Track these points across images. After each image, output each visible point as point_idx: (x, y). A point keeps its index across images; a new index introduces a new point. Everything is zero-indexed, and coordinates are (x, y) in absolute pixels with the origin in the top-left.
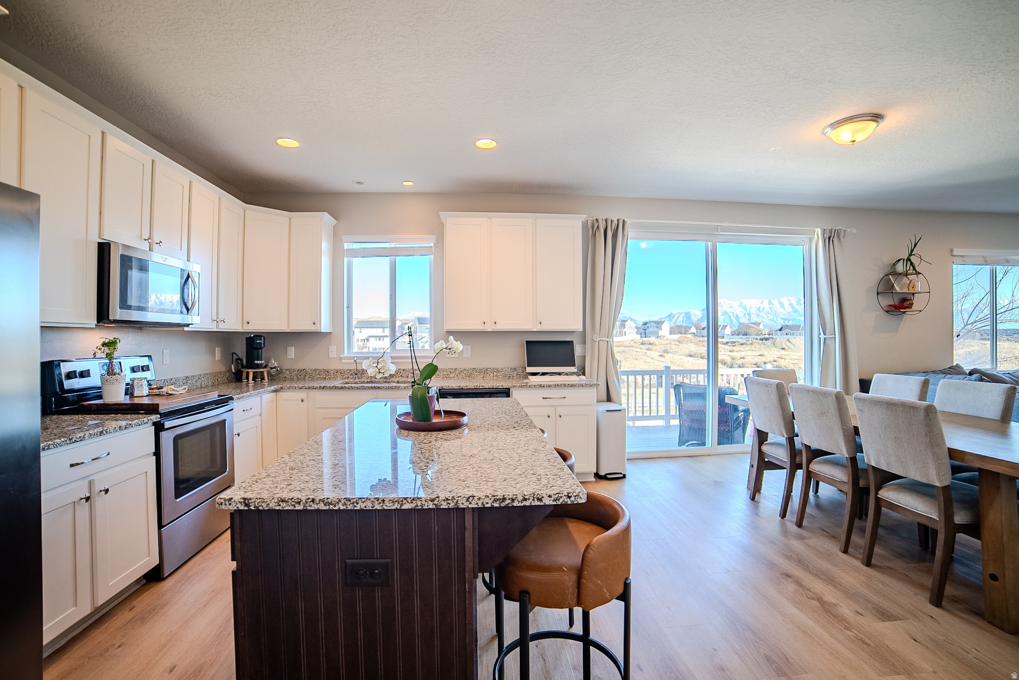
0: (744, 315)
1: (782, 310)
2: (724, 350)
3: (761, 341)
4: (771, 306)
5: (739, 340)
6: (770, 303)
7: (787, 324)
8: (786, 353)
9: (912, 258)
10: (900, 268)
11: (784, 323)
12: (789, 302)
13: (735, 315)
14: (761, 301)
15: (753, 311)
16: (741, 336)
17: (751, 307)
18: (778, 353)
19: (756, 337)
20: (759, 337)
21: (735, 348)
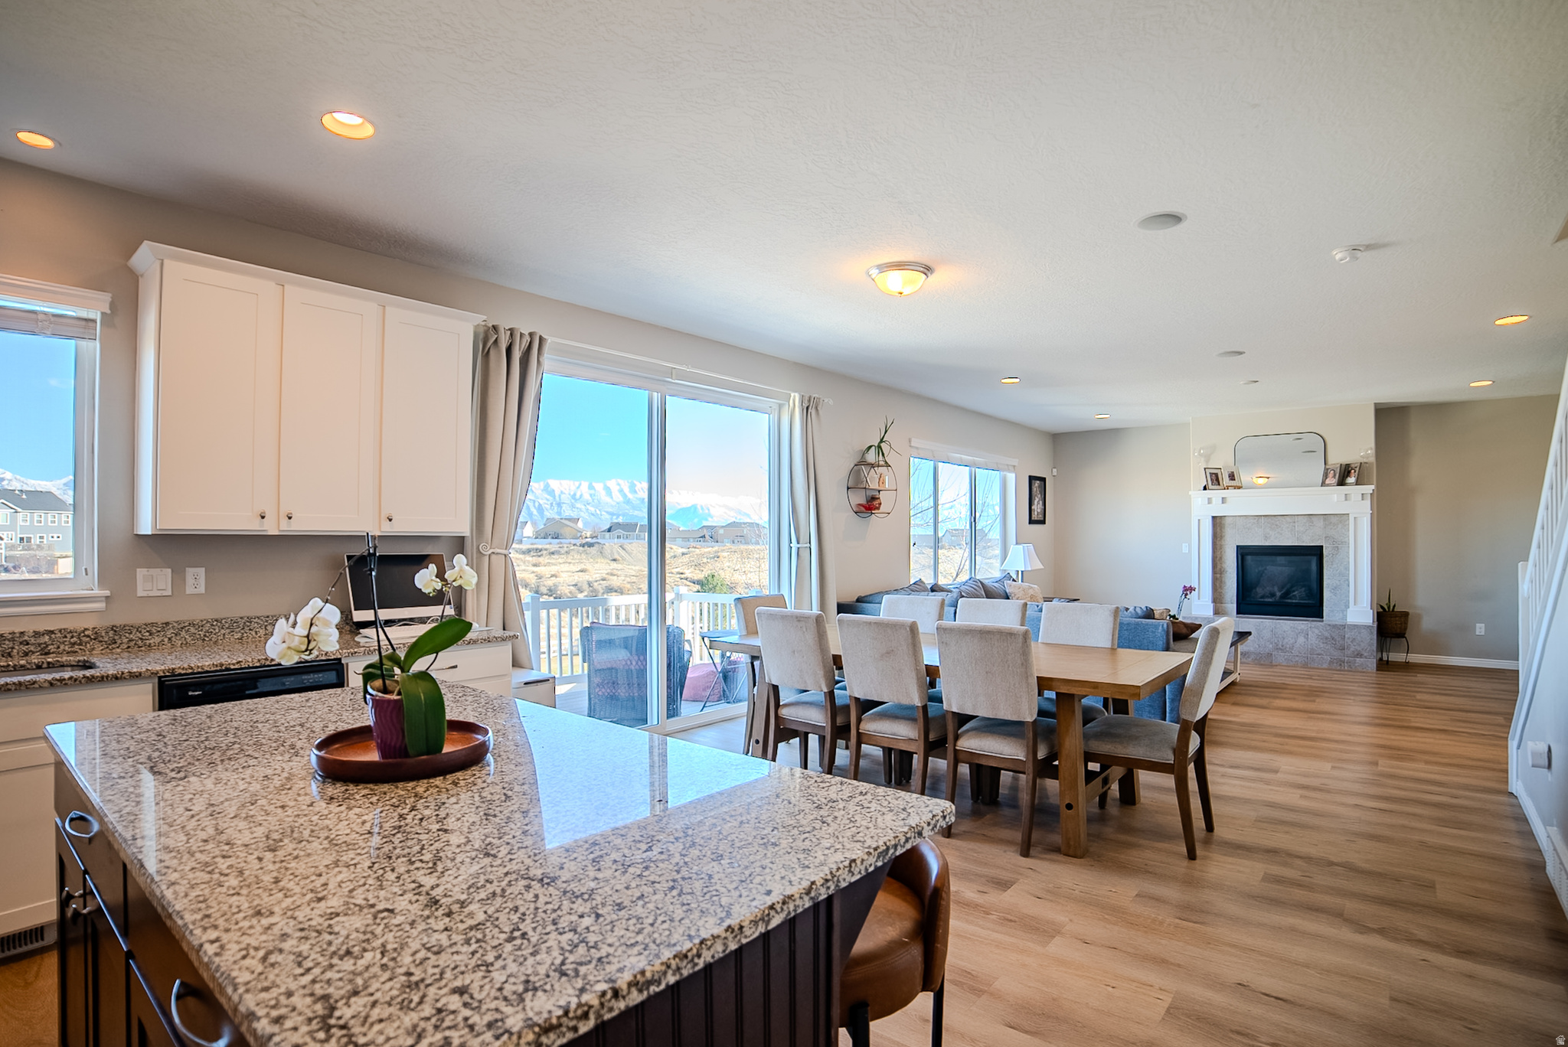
0: (552, 504)
1: (608, 500)
2: (524, 563)
3: (581, 548)
4: (592, 492)
5: (548, 546)
6: (591, 487)
7: (616, 521)
8: (620, 566)
9: (882, 445)
10: (871, 457)
11: (611, 519)
12: (618, 487)
13: (537, 504)
14: (577, 484)
15: (565, 498)
16: (549, 540)
17: (562, 492)
18: (607, 567)
19: (573, 541)
20: (578, 542)
21: (541, 559)
